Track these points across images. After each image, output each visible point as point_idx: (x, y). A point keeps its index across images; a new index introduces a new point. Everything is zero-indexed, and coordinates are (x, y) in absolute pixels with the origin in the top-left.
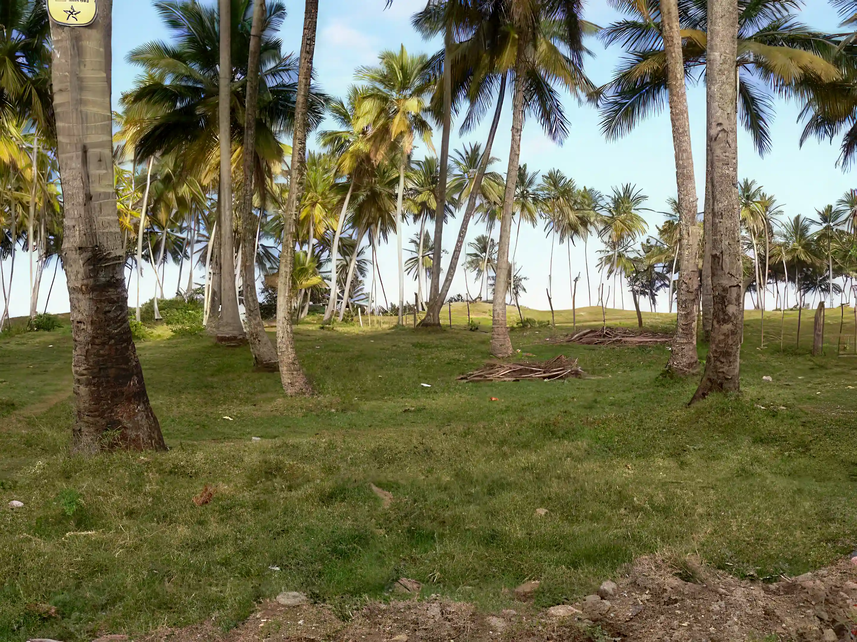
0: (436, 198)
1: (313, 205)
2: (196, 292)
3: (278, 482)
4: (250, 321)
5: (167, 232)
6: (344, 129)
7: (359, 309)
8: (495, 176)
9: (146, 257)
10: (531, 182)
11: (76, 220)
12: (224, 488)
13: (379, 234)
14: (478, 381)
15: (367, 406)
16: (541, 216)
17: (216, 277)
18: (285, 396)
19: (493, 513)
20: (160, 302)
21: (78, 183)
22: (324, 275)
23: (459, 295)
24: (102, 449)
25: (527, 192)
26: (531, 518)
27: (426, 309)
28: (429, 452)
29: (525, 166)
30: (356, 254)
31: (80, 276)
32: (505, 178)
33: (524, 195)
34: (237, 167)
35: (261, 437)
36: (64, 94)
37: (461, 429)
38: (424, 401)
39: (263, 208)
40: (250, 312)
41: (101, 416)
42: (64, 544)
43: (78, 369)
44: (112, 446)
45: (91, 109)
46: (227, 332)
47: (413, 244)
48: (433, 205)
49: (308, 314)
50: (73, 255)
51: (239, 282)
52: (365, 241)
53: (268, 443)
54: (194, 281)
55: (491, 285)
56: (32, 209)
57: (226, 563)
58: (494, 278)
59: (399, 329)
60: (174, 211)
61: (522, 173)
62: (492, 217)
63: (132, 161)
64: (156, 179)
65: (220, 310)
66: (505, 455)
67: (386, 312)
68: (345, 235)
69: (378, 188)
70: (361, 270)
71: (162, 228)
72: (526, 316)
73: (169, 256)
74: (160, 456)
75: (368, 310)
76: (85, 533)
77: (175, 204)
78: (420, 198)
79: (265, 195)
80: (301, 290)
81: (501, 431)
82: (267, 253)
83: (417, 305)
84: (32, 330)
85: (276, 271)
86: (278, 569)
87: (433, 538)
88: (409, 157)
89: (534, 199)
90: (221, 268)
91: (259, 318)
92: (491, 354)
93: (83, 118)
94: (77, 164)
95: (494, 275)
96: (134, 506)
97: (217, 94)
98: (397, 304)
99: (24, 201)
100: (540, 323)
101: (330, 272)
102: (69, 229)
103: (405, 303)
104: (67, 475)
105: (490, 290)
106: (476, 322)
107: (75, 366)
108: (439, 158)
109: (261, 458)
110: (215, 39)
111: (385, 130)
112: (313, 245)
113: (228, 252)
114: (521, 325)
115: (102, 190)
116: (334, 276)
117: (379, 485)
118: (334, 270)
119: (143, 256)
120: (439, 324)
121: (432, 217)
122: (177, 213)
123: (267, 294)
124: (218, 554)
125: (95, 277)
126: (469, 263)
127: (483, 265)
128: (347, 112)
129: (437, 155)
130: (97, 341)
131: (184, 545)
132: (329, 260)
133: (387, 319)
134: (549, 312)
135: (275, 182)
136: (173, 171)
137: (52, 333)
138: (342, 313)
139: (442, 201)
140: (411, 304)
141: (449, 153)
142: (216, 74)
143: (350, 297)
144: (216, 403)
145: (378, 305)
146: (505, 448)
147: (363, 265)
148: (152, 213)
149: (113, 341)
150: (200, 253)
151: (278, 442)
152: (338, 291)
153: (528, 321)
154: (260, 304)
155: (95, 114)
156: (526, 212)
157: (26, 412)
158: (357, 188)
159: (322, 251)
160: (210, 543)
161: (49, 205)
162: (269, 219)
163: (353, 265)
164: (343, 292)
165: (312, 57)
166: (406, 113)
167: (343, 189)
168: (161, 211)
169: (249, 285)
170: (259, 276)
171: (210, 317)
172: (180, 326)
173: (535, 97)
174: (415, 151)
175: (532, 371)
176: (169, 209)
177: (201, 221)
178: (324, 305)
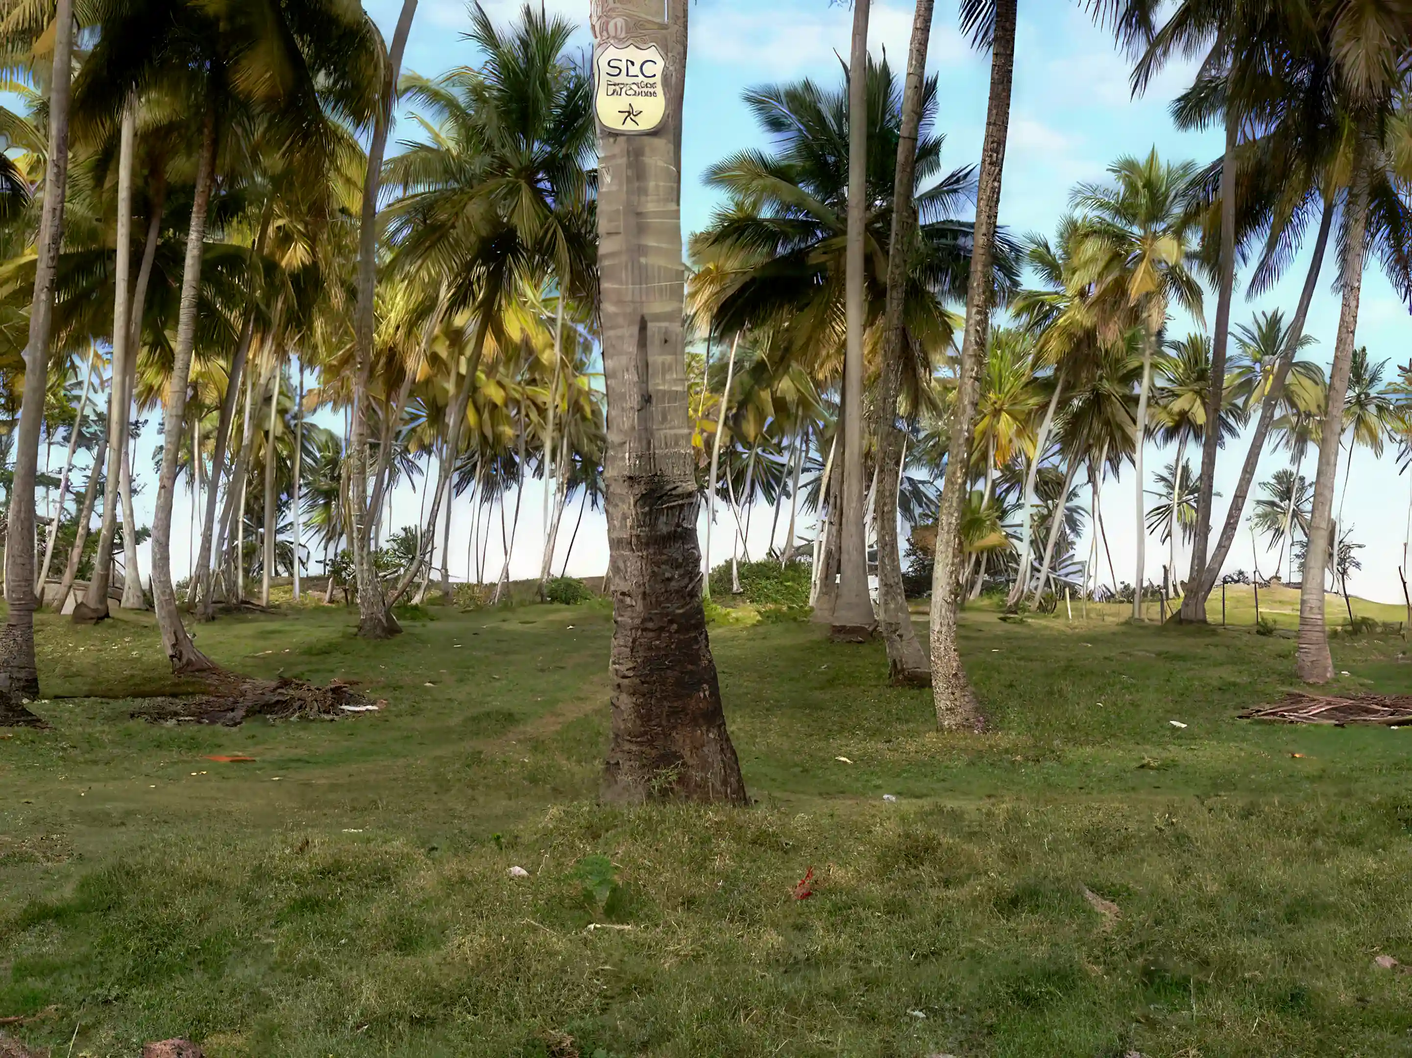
0: (1204, 403)
1: (997, 413)
2: (799, 551)
3: (926, 871)
4: (886, 603)
5: (757, 454)
6: (1050, 288)
7: (1067, 590)
8: (1309, 369)
9: (723, 493)
10: (1374, 379)
11: (625, 433)
12: (838, 874)
13: (1104, 465)
14: (1272, 722)
15: (1073, 753)
16: (1391, 438)
17: (834, 529)
18: (940, 729)
19: (1295, 956)
20: (741, 565)
21: (631, 377)
22: (1010, 530)
23: (1241, 573)
24: (650, 796)
25: (1367, 395)
26: (1365, 970)
27: (1182, 594)
28: (1182, 839)
29: (1364, 350)
30: (1064, 496)
31: (629, 523)
32: (1327, 371)
33: (1361, 402)
34: (873, 351)
35: (899, 794)
36: (615, 237)
37: (1240, 803)
38: (1174, 752)
39: (912, 418)
40: (887, 587)
41: (651, 743)
42: (585, 942)
43: (617, 666)
44: (664, 792)
45: (653, 261)
46: (849, 618)
47: (1163, 483)
48: (1200, 416)
49: (981, 593)
50: (619, 489)
51: (871, 538)
52: (1081, 475)
53: (909, 806)
54: (797, 532)
55: (1297, 556)
56: (551, 414)
57: (838, 996)
58: (1303, 545)
59: (1133, 625)
60: (770, 419)
61: (1358, 362)
62: (1301, 438)
63: (705, 340)
64: (742, 367)
65: (838, 581)
66: (1317, 857)
67: (1113, 595)
68: (1046, 464)
69: (1107, 386)
70: (1072, 523)
71: (749, 446)
72: (1360, 613)
73: (759, 491)
74: (740, 815)
75: (1082, 593)
76: (618, 927)
77: (770, 409)
78: (1177, 406)
79: (918, 397)
80: (970, 554)
81: (1311, 814)
82: (916, 492)
83: (1166, 587)
84: (543, 602)
85: (930, 521)
86: (921, 1015)
87: (1186, 989)
88: (1160, 334)
89: (1380, 408)
90: (841, 514)
91: (901, 599)
92: (1294, 676)
93: (642, 275)
94: (631, 347)
95: (1305, 539)
96: (694, 890)
97: (844, 232)
98: (1133, 585)
99: (539, 401)
100: (1385, 625)
101: (1021, 525)
102: (614, 447)
103: (1146, 584)
104: (593, 833)
105: (1295, 566)
106: (1270, 619)
107: (614, 663)
108: (1213, 336)
109: (900, 831)
110: (841, 144)
111: (1119, 289)
112: (994, 481)
113: (855, 489)
114: (1350, 628)
115: (666, 387)
116: (1027, 533)
117: (1097, 890)
118: (1028, 523)
119: (718, 492)
120: (1204, 621)
121: (1197, 437)
122: (772, 423)
123: (912, 558)
124: (826, 981)
125: (653, 526)
126: (1259, 516)
127: (1285, 522)
128: (1054, 259)
129: (1210, 332)
130: (650, 625)
131: (771, 962)
132: (1018, 506)
133: (1113, 608)
134: (1403, 606)
135: (934, 375)
136: (768, 356)
137: (571, 607)
138: (1038, 594)
139: (1217, 410)
140: (1155, 584)
141: (1229, 330)
142: (842, 202)
143: (1053, 569)
144: (829, 735)
145: (1099, 583)
146: (1319, 843)
147: (1076, 515)
148: (734, 423)
149: (675, 626)
150: (810, 487)
151: (926, 804)
152: (1033, 556)
153: (1365, 621)
154: (903, 575)
155: (659, 267)
156: (1364, 431)
157: (530, 729)
158: (1069, 387)
159: (1008, 491)
160: (812, 962)
161: (576, 407)
162: (922, 435)
163: (1059, 515)
164: (1040, 559)
165: (1001, 170)
166: (1155, 262)
167: (1047, 386)
168: (748, 421)
169: (888, 542)
170: (903, 530)
171: (821, 592)
172: (771, 606)
173: (1384, 230)
174: (1170, 325)
175: (1368, 711)
176: (761, 417)
177: (811, 437)
178: (1008, 581)
